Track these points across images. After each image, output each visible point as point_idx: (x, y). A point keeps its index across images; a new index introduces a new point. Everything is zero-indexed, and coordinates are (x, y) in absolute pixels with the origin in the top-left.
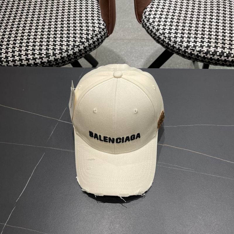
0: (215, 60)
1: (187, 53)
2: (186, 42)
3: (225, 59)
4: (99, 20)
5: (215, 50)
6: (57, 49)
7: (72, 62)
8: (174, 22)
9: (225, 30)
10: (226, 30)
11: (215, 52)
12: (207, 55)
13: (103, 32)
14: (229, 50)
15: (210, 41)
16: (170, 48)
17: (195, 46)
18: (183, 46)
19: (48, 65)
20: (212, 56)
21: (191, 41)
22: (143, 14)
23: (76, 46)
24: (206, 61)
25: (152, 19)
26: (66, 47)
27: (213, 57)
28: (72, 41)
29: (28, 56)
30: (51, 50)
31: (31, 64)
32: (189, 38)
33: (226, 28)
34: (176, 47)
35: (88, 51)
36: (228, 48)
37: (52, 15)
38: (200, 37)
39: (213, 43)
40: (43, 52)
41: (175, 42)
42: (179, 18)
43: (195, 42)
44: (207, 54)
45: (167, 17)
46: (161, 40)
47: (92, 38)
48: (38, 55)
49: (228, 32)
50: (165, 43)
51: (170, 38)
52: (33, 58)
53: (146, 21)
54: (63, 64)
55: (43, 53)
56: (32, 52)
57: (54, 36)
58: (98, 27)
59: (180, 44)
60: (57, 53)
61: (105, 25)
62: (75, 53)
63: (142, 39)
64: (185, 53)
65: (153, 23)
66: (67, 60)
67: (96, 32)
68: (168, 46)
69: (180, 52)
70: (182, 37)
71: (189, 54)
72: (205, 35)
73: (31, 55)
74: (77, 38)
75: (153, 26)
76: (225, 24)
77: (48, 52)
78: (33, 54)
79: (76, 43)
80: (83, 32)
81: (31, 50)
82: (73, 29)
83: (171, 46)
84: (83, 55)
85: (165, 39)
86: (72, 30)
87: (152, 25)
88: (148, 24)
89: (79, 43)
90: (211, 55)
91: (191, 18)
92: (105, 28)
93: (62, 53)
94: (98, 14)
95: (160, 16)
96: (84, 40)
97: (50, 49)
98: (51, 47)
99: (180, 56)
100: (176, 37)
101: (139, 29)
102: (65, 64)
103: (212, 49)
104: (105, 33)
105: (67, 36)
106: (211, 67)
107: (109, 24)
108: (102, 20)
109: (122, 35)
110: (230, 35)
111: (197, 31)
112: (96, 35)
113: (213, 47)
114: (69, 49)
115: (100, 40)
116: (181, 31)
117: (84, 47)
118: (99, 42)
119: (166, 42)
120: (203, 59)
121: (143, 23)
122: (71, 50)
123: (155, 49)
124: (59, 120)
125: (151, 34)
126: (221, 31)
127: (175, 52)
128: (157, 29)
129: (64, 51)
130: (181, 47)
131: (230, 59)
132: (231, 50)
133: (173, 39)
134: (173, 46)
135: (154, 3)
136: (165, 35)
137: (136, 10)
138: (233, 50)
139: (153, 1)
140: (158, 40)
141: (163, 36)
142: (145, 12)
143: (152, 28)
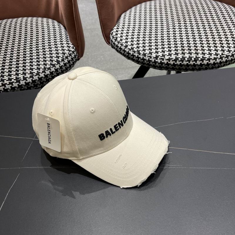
0: (185, 66)
1: (157, 63)
2: (154, 53)
3: (194, 64)
4: (68, 44)
5: (183, 56)
6: (28, 73)
8: (140, 38)
10: (190, 39)
11: (183, 58)
12: (176, 62)
13: (74, 54)
14: (196, 55)
15: (177, 49)
16: (141, 61)
17: (163, 56)
18: (153, 57)
19: (19, 90)
20: (181, 62)
21: (159, 51)
22: (111, 35)
23: (47, 69)
24: (176, 68)
25: (120, 38)
26: (36, 70)
28: (43, 64)
32: (157, 49)
33: (190, 37)
34: (146, 59)
35: (59, 72)
36: (194, 53)
37: (20, 45)
38: (167, 47)
39: (180, 50)
41: (145, 55)
42: (145, 34)
43: (163, 51)
45: (134, 34)
46: (131, 55)
47: (63, 60)
48: (7, 81)
49: (192, 40)
50: (135, 58)
51: (139, 52)
52: (2, 84)
53: (114, 41)
54: (35, 87)
55: (13, 79)
57: (24, 62)
58: (67, 50)
59: (149, 55)
60: (27, 77)
61: (75, 48)
62: (46, 76)
64: (156, 64)
65: (121, 41)
66: (39, 83)
67: (66, 54)
68: (139, 59)
69: (151, 63)
70: (150, 49)
71: (159, 63)
72: (171, 45)
74: (47, 61)
75: (121, 43)
76: (188, 34)
77: (18, 77)
78: (2, 80)
79: (46, 66)
80: (53, 56)
82: (42, 54)
83: (141, 59)
85: (135, 53)
88: (116, 43)
89: (50, 66)
90: (180, 61)
91: (156, 33)
92: (75, 51)
93: (33, 77)
94: (66, 39)
95: (127, 34)
96: (54, 63)
97: (20, 73)
100: (144, 50)
102: (37, 88)
103: (180, 56)
104: (76, 55)
105: (37, 60)
107: (78, 46)
108: (71, 44)
110: (194, 42)
111: (163, 42)
112: (67, 57)
113: (181, 54)
114: (40, 72)
115: (71, 62)
116: (148, 44)
117: (55, 69)
118: (70, 64)
119: (135, 56)
121: (112, 43)
122: (42, 73)
124: (34, 139)
125: (121, 52)
126: (186, 40)
127: (146, 65)
128: (126, 46)
129: (35, 74)
130: (151, 58)
131: (198, 63)
132: (198, 55)
133: (142, 52)
134: (143, 59)
135: (119, 24)
136: (134, 50)
137: (103, 32)
138: (199, 54)
139: (118, 23)
140: (128, 56)
141: (132, 51)
142: (112, 33)
143: (121, 46)
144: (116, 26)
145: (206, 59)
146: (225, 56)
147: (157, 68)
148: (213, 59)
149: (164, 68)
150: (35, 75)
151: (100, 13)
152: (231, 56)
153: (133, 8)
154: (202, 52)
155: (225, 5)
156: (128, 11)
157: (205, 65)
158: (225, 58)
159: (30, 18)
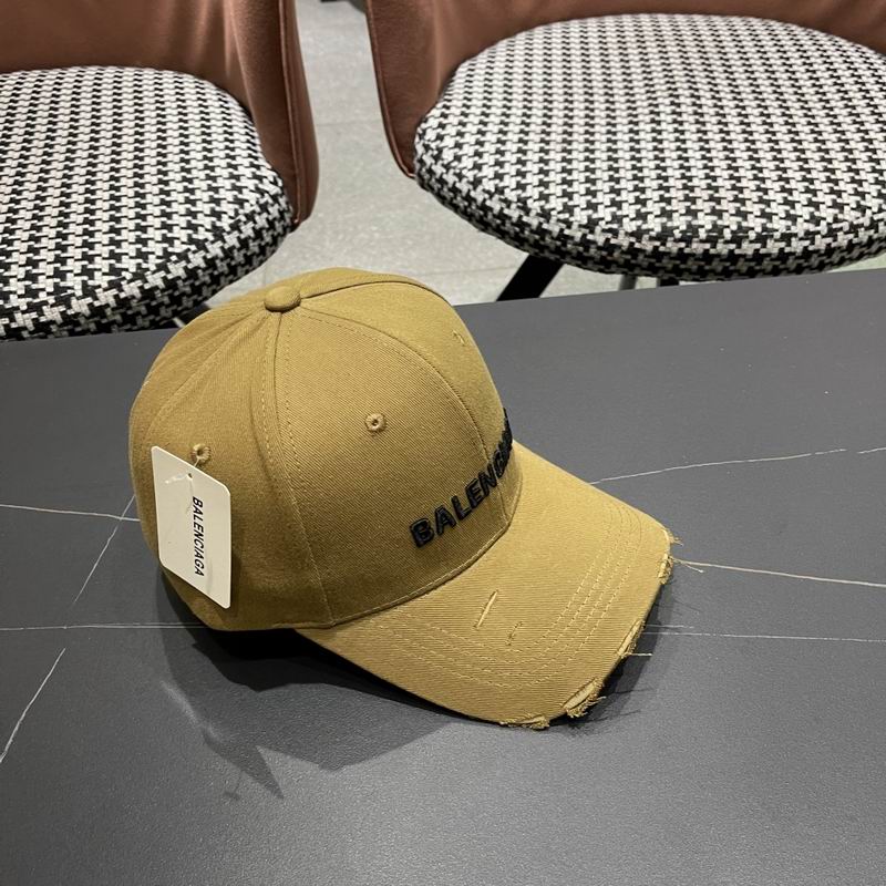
0: (696, 260)
2: (582, 209)
3: (731, 251)
4: (258, 167)
5: (690, 222)
6: (100, 270)
7: (165, 318)
8: (529, 153)
9: (710, 160)
10: (716, 161)
11: (693, 229)
12: (664, 244)
13: (276, 206)
14: (739, 219)
15: (667, 195)
16: (531, 240)
17: (617, 219)
18: (576, 223)
19: (65, 333)
20: (683, 245)
21: (602, 203)
22: (417, 139)
23: (174, 258)
24: (664, 268)
25: (451, 151)
26: (133, 262)
27: (687, 246)
28: (159, 238)
30: (76, 275)
32: (591, 193)
33: (714, 153)
34: (550, 232)
35: (222, 274)
36: (733, 212)
37: (72, 165)
38: (631, 189)
39: (680, 201)
40: (41, 286)
41: (546, 214)
42: (547, 138)
43: (616, 204)
44: (666, 240)
45: (504, 138)
46: (494, 216)
47: (235, 227)
48: (20, 296)
49: (723, 164)
50: (508, 225)
51: (525, 203)
53: (428, 160)
54: (129, 326)
55: (43, 290)
57: (85, 229)
58: (253, 188)
59: (562, 216)
60: (99, 286)
61: (280, 184)
62: (171, 284)
63: (424, 272)
64: (587, 249)
65: (455, 164)
66: (143, 309)
67: (246, 204)
68: (522, 231)
69: (569, 246)
70: (567, 195)
71: (599, 248)
72: (647, 180)
74: (176, 229)
75: (458, 171)
76: (708, 143)
77: (62, 284)
78: (2, 295)
79: (172, 245)
80: (199, 209)
82: (157, 200)
83: (532, 231)
85: (508, 207)
86: (155, 206)
87: (454, 168)
88: (439, 169)
89: (185, 247)
90: (680, 240)
92: (283, 194)
93: (121, 285)
94: (249, 149)
95: (479, 136)
96: (202, 235)
97: (71, 271)
98: (74, 266)
100: (544, 197)
102: (135, 327)
103: (680, 222)
104: (284, 211)
105: (137, 224)
107: (294, 178)
108: (269, 166)
110: (731, 172)
111: (616, 170)
112: (250, 217)
113: (681, 215)
114: (148, 269)
115: (265, 233)
116: (559, 176)
117: (204, 258)
118: (263, 244)
119: (510, 218)
121: (421, 169)
122: (154, 272)
124: (121, 518)
125: (455, 201)
126: (700, 164)
127: (552, 252)
128: (475, 179)
130: (569, 227)
131: (748, 248)
132: (745, 219)
133: (537, 204)
134: (541, 232)
135: (450, 101)
136: (506, 195)
137: (390, 130)
138: (750, 217)
139: (446, 97)
140: (481, 217)
141: (501, 200)
142: (421, 132)
143: (457, 180)
144: (439, 105)
145: (775, 234)
146: (846, 226)
147: (590, 265)
148: (801, 234)
149: (619, 266)
150: (128, 278)
151: (381, 55)
152: (867, 229)
153: (502, 46)
154: (763, 211)
155: (842, 42)
156: (480, 56)
157: (772, 260)
158: (846, 233)
159: (110, 72)
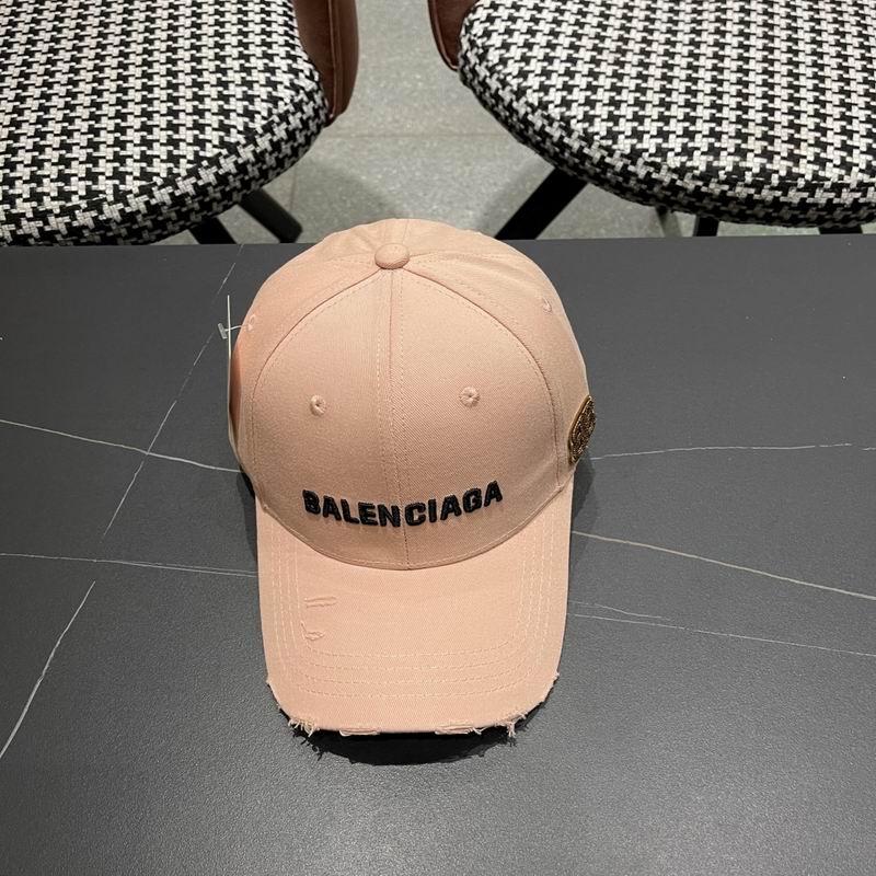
0: (738, 203)
2: (627, 137)
3: (776, 199)
4: (294, 58)
5: (737, 163)
6: (131, 173)
7: (195, 222)
8: (580, 62)
9: (772, 87)
10: (777, 88)
11: (739, 172)
12: (706, 185)
13: (312, 104)
14: (790, 164)
15: (718, 129)
16: (571, 162)
17: (662, 152)
18: (618, 152)
19: (97, 238)
20: (726, 187)
21: (648, 132)
22: (463, 32)
23: (205, 163)
24: (704, 208)
25: (498, 52)
26: (164, 166)
27: (730, 189)
28: (190, 140)
29: (13, 205)
30: (108, 178)
31: (30, 236)
32: (638, 119)
33: (777, 79)
34: (591, 158)
35: (253, 178)
36: (785, 154)
37: (105, 42)
38: (681, 118)
39: (730, 137)
40: (74, 189)
41: (588, 138)
42: (601, 45)
43: (663, 134)
44: (709, 181)
45: (555, 41)
46: (535, 131)
47: (268, 129)
48: (53, 199)
49: (785, 94)
50: (548, 143)
51: (568, 123)
52: (35, 210)
53: (473, 60)
54: (159, 232)
55: (76, 193)
56: (32, 189)
57: (117, 125)
58: (288, 84)
59: (604, 143)
60: (131, 192)
61: (317, 78)
62: (201, 191)
63: (465, 131)
64: (627, 180)
65: (500, 68)
66: (173, 215)
67: (281, 103)
68: (562, 152)
69: (609, 175)
70: (613, 118)
71: (639, 181)
72: (699, 108)
73: (25, 200)
74: (208, 129)
75: (502, 77)
76: (772, 65)
77: (94, 187)
78: (36, 197)
79: (203, 149)
80: (232, 107)
81: (25, 182)
82: (189, 95)
83: (572, 154)
84: (236, 197)
85: (551, 125)
86: (187, 100)
87: (499, 72)
88: (482, 71)
89: (216, 151)
90: (724, 182)
91: (644, 46)
92: (319, 89)
93: (152, 191)
94: (286, 34)
95: (528, 37)
96: (234, 137)
97: (103, 174)
98: (105, 167)
99: (607, 190)
100: (589, 119)
101: (454, 96)
102: (165, 233)
103: (727, 162)
104: (319, 107)
105: (169, 122)
106: (726, 229)
107: (331, 71)
108: (305, 57)
109: (390, 119)
110: (791, 104)
111: (669, 92)
112: (284, 117)
113: (730, 154)
114: (179, 175)
115: (298, 134)
116: (608, 94)
117: (236, 163)
118: (296, 145)
119: (551, 137)
120: (693, 200)
121: (464, 66)
122: (185, 178)
123: (515, 168)
124: (147, 453)
125: (496, 109)
126: (759, 92)
127: (590, 177)
128: (519, 88)
129: (159, 181)
130: (611, 155)
131: (794, 196)
132: (797, 163)
133: (580, 126)
134: (580, 154)
136: (550, 112)
137: (436, 18)
138: (803, 161)
140: (521, 130)
141: (542, 115)
142: (468, 24)
143: (500, 86)
145: (826, 183)
147: (628, 196)
148: (854, 186)
149: (658, 200)
150: (159, 184)
154: (817, 156)
157: (818, 210)
